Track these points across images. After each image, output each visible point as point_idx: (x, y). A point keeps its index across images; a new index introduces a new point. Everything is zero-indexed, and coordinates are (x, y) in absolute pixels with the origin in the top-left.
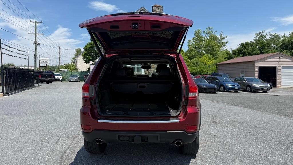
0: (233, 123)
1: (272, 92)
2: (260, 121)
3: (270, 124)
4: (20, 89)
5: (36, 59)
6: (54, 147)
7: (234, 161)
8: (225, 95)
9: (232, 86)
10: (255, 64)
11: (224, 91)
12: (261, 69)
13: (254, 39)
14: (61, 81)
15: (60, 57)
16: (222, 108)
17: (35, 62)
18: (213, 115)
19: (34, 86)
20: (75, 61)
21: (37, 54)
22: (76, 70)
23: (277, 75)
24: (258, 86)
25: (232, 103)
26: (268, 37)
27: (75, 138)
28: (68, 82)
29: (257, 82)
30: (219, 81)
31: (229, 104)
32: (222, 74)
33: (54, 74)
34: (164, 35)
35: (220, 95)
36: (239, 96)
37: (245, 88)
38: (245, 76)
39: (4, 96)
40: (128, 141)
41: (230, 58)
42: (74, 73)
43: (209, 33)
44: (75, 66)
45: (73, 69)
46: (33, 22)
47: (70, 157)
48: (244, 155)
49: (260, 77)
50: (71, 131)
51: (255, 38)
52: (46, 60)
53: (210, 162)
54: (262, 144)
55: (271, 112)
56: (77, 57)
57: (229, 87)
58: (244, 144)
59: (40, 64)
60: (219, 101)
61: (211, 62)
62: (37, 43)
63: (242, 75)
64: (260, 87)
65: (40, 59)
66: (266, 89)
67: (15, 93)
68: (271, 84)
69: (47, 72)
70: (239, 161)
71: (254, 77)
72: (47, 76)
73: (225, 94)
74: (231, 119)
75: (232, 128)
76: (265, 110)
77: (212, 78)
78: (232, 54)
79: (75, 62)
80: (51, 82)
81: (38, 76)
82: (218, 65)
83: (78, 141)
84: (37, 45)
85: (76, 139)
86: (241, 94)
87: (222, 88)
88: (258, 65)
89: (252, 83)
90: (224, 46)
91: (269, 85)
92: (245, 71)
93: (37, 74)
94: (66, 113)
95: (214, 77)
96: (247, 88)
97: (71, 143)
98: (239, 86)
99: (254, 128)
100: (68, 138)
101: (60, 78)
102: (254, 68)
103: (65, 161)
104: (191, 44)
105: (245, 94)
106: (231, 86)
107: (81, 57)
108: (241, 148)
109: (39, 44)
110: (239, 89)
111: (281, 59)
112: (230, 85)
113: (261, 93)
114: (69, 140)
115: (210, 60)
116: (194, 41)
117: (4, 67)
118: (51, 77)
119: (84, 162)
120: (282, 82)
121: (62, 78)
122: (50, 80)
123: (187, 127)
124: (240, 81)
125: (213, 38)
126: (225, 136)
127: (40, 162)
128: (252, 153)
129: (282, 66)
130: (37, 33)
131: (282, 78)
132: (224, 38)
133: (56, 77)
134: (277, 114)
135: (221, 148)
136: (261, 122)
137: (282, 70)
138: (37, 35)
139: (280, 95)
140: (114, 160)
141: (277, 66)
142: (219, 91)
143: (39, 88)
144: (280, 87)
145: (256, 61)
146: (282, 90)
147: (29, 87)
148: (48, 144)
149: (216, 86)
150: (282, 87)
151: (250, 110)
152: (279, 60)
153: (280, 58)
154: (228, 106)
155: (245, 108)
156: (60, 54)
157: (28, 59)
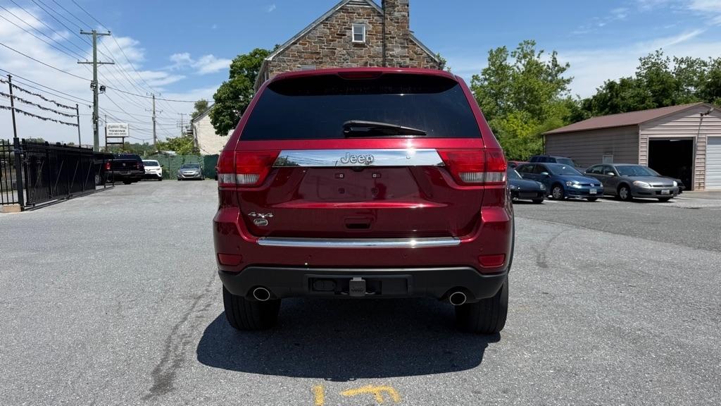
0: (588, 267)
1: (682, 201)
2: (657, 262)
3: (680, 268)
4: (60, 194)
5: (97, 126)
6: (149, 317)
7: (596, 347)
8: (564, 208)
9: (583, 185)
10: (641, 132)
11: (562, 199)
12: (655, 145)
13: (636, 73)
14: (160, 179)
15: (154, 122)
16: (559, 234)
17: (96, 133)
18: (539, 250)
19: (95, 188)
20: (192, 131)
21: (99, 113)
22: (196, 151)
23: (696, 161)
24: (647, 185)
25: (584, 224)
26: (672, 66)
27: (200, 297)
28: (177, 181)
29: (646, 176)
30: (550, 173)
31: (577, 226)
32: (557, 158)
33: (143, 161)
34: (412, 60)
35: (551, 208)
36: (599, 209)
37: (615, 190)
38: (614, 162)
39: (22, 210)
40: (333, 293)
41: (578, 117)
42: (190, 159)
43: (525, 57)
44: (193, 143)
45: (187, 149)
46: (89, 34)
47: (188, 339)
48: (620, 334)
49: (653, 163)
50: (189, 284)
51: (639, 70)
52: (122, 127)
53: (536, 348)
54: (663, 310)
55: (682, 242)
56: (198, 120)
57: (574, 188)
58: (618, 311)
59: (106, 137)
60: (551, 220)
61: (528, 130)
62: (99, 86)
63: (607, 161)
64: (653, 188)
65: (108, 124)
66: (668, 192)
67: (49, 204)
68: (680, 181)
69: (126, 156)
70: (609, 347)
71: (638, 163)
72: (124, 164)
73: (566, 206)
74: (583, 257)
75: (587, 276)
76: (667, 239)
77: (532, 167)
78: (582, 109)
79: (192, 133)
80: (136, 181)
81: (104, 165)
82: (547, 135)
83: (209, 305)
84: (99, 90)
85: (201, 301)
86: (606, 205)
87: (557, 191)
88: (646, 135)
89: (632, 178)
90: (563, 89)
91: (675, 184)
92: (614, 150)
93: (100, 161)
94: (174, 245)
95: (535, 166)
96: (619, 191)
97: (191, 310)
98: (599, 185)
99: (643, 276)
100: (183, 298)
101: (156, 170)
102: (638, 142)
103: (176, 347)
104: (479, 84)
105: (616, 205)
106: (579, 185)
107: (207, 120)
108: (612, 319)
109: (103, 88)
110: (599, 193)
111: (707, 118)
112: (577, 183)
113: (654, 204)
114: (184, 302)
115: (526, 126)
116: (487, 77)
117: (20, 140)
118: (136, 169)
119: (223, 350)
120: (707, 177)
121: (160, 171)
122: (133, 175)
123: (481, 258)
124: (602, 173)
125: (534, 69)
126: (570, 294)
127: (118, 349)
128: (640, 330)
129: (709, 137)
130: (98, 61)
131: (707, 167)
133: (146, 168)
134: (699, 248)
135: (561, 320)
136: (659, 263)
137: (708, 146)
138: (98, 65)
139: (703, 206)
140: (298, 345)
141: (696, 136)
142: (550, 199)
143: (107, 193)
144: (702, 189)
145: (643, 123)
146: (708, 196)
147: (82, 190)
148: (136, 310)
149: (542, 186)
150: (707, 189)
151: (629, 238)
152: (701, 122)
153: (704, 116)
154: (574, 231)
155: (618, 234)
156: (154, 113)
157: (78, 125)
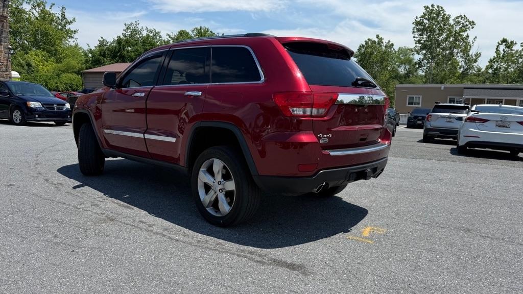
13: (123, 34)
26: (145, 33)
43: (38, 6)
51: (125, 32)
82: (85, 73)
90: (71, 37)
115: (46, 63)
125: (46, 17)
132: (71, 23)
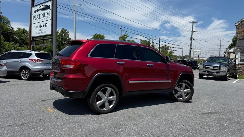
5: (191, 51)
15: (220, 49)
65: (194, 51)
72: (187, 64)
109: (194, 39)
123: (63, 86)
126: (162, 119)
156: (220, 46)
157: (183, 51)
